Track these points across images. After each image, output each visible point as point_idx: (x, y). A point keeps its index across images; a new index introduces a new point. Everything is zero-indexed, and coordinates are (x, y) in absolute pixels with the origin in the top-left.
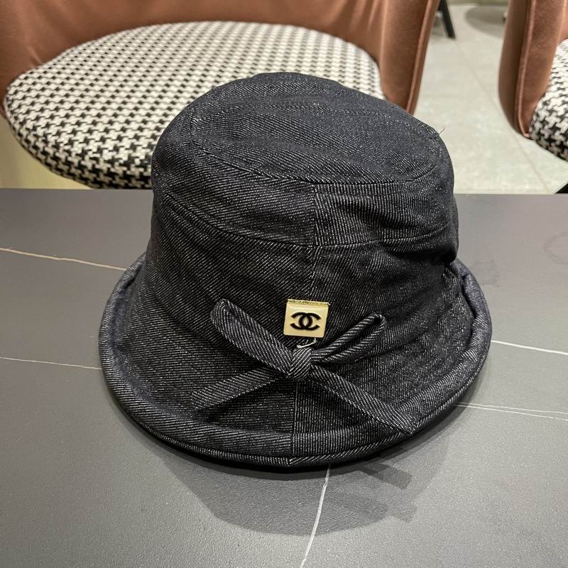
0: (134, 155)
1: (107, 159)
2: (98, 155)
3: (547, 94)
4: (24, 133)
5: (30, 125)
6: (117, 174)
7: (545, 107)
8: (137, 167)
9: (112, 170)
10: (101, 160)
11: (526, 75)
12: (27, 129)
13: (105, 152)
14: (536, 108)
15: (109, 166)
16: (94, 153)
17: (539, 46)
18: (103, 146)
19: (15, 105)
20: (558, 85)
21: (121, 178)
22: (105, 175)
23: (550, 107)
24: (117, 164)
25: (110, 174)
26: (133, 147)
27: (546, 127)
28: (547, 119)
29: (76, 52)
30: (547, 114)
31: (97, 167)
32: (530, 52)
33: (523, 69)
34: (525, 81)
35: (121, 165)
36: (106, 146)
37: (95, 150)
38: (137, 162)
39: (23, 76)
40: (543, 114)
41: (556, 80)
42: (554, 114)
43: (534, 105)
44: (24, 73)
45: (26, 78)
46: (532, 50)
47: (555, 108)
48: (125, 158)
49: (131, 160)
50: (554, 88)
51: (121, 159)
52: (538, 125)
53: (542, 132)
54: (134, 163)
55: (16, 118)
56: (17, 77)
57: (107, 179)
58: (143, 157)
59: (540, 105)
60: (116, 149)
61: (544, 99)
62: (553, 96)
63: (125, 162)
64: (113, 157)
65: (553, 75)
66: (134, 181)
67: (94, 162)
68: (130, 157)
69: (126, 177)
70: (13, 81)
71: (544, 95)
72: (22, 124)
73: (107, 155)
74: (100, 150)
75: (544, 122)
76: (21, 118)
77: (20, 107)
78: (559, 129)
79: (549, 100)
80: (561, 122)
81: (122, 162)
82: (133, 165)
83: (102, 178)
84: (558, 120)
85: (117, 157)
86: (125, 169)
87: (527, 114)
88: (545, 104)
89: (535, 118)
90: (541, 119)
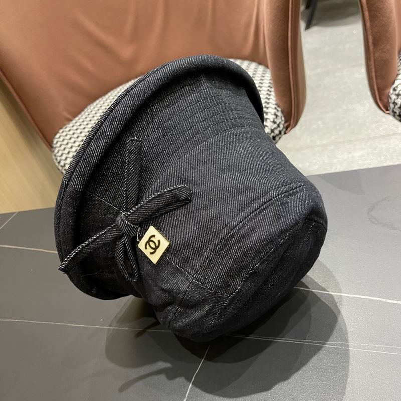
3: (396, 82)
4: (60, 168)
5: (62, 163)
7: (394, 92)
11: (376, 72)
12: (61, 166)
14: (389, 93)
17: (380, 51)
19: (56, 151)
23: (397, 92)
27: (396, 107)
28: (396, 101)
29: (104, 99)
30: (395, 97)
32: (374, 56)
33: (371, 69)
34: (376, 76)
39: (61, 131)
40: (393, 97)
43: (387, 91)
44: (62, 128)
45: (63, 132)
46: (376, 55)
52: (392, 106)
53: (395, 110)
55: (56, 159)
56: (58, 132)
59: (391, 91)
61: (394, 86)
62: (399, 83)
70: (55, 135)
71: (394, 83)
72: (59, 163)
75: (394, 103)
76: (59, 158)
77: (58, 152)
79: (397, 87)
87: (384, 98)
88: (394, 90)
89: (390, 101)
90: (393, 101)
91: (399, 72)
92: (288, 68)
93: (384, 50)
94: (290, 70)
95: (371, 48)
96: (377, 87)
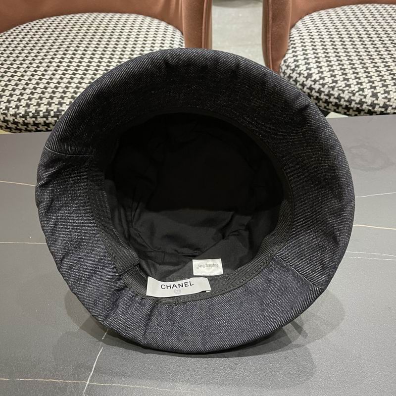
0: (28, 110)
1: (12, 114)
2: (6, 112)
3: (286, 55)
6: (19, 123)
7: (285, 64)
8: (31, 118)
9: (16, 120)
10: (9, 114)
11: (272, 44)
13: (11, 109)
14: (280, 64)
15: (14, 118)
16: (3, 110)
17: (277, 26)
18: (9, 106)
20: (293, 49)
21: (22, 125)
22: (12, 124)
23: (287, 64)
24: (18, 116)
25: (15, 123)
26: (28, 106)
27: (286, 76)
28: (286, 71)
30: (286, 68)
31: (6, 118)
32: (272, 30)
33: (269, 41)
34: (272, 48)
35: (20, 117)
36: (11, 105)
37: (4, 108)
38: (31, 114)
40: (284, 68)
41: (292, 46)
42: (289, 68)
43: (279, 63)
46: (273, 29)
47: (290, 64)
48: (23, 113)
49: (27, 113)
50: (290, 51)
51: (21, 113)
54: (29, 115)
57: (14, 126)
58: (34, 112)
59: (282, 63)
60: (17, 107)
61: (285, 58)
62: (289, 56)
63: (23, 115)
64: (15, 112)
65: (292, 42)
66: (30, 126)
67: (4, 116)
68: (26, 112)
69: (25, 124)
71: (284, 56)
73: (12, 111)
74: (7, 108)
75: (284, 73)
78: (292, 77)
79: (287, 59)
80: (293, 73)
81: (21, 115)
82: (28, 117)
83: (10, 125)
84: (291, 72)
85: (18, 112)
86: (24, 119)
87: (276, 68)
88: (285, 62)
89: (280, 70)
90: (283, 71)
91: (288, 48)
92: (202, 29)
93: (280, 26)
94: (203, 31)
95: (271, 22)
96: (272, 57)
